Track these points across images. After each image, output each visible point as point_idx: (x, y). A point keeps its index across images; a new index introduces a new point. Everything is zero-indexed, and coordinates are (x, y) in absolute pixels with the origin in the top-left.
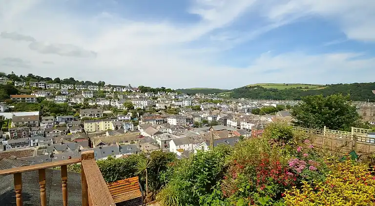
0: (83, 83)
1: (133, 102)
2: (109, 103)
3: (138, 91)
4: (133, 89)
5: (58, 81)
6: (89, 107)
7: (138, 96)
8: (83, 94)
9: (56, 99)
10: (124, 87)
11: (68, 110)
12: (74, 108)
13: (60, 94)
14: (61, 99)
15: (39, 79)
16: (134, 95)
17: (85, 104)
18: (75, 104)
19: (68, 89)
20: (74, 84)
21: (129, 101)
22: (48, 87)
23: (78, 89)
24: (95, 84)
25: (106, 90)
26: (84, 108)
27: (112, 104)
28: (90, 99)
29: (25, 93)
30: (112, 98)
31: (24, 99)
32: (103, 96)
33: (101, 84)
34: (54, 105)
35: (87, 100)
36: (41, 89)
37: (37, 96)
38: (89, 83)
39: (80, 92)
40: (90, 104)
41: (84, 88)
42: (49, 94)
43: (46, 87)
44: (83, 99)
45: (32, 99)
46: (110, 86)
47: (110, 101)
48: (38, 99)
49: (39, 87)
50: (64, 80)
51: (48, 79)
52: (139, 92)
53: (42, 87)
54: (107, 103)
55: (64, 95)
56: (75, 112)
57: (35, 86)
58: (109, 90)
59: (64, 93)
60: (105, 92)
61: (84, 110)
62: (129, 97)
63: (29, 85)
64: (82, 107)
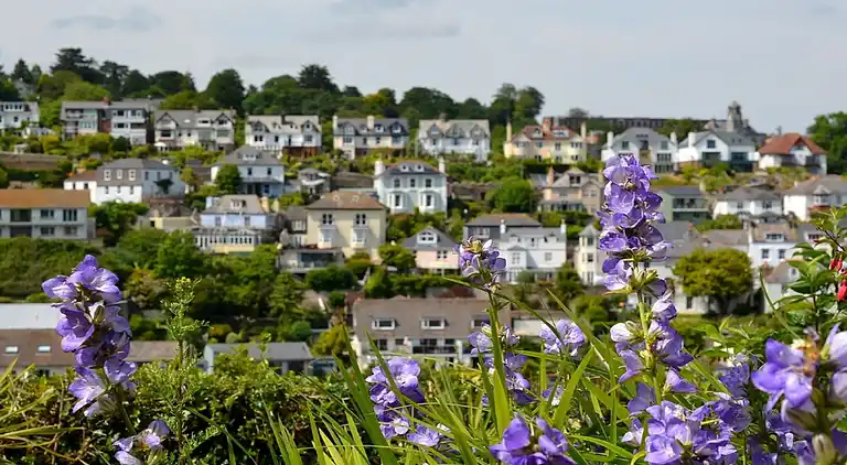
0: (385, 105)
1: (754, 252)
2: (559, 260)
3: (802, 155)
4: (759, 140)
5: (227, 90)
6: (422, 286)
7: (797, 205)
8: (378, 185)
9: (207, 221)
10: (685, 128)
11: (277, 301)
12: (319, 284)
13: (233, 183)
14: (238, 222)
15: (121, 83)
16: (770, 191)
17: (389, 257)
18: (328, 257)
19: (291, 151)
20: (327, 116)
21: (717, 243)
22: (166, 133)
23: (349, 149)
24: (471, 110)
25: (547, 152)
26: (384, 291)
27: (583, 269)
28: (428, 219)
29: (29, 177)
30: (584, 219)
31: (24, 214)
32: (524, 204)
33: (516, 110)
34: (194, 264)
35: (403, 226)
36: (123, 146)
37: (98, 196)
38: (426, 103)
39: (360, 171)
40: (428, 260)
41: (387, 143)
42: (165, 184)
43: (150, 138)
44: (376, 224)
45: (70, 213)
46: (574, 122)
47: (572, 239)
48: (102, 216)
49: (116, 133)
50: (269, 84)
51: (172, 85)
52: (812, 165)
53: (128, 133)
54: (548, 254)
55: (257, 189)
56: (320, 321)
57: (93, 131)
58: (569, 153)
59: (260, 174)
60: (536, 168)
61: (381, 307)
62: (722, 208)
63: (57, 122)
64: (368, 282)
